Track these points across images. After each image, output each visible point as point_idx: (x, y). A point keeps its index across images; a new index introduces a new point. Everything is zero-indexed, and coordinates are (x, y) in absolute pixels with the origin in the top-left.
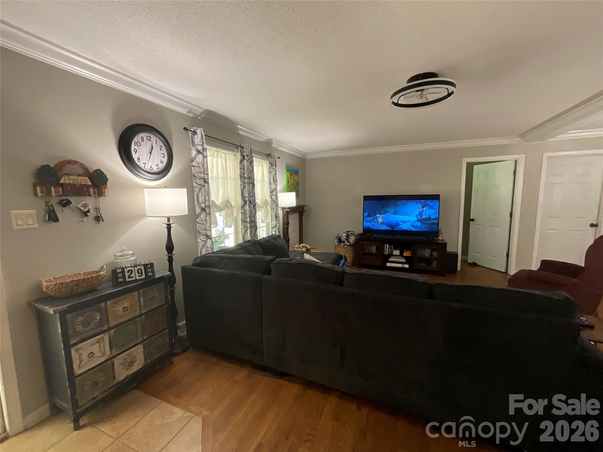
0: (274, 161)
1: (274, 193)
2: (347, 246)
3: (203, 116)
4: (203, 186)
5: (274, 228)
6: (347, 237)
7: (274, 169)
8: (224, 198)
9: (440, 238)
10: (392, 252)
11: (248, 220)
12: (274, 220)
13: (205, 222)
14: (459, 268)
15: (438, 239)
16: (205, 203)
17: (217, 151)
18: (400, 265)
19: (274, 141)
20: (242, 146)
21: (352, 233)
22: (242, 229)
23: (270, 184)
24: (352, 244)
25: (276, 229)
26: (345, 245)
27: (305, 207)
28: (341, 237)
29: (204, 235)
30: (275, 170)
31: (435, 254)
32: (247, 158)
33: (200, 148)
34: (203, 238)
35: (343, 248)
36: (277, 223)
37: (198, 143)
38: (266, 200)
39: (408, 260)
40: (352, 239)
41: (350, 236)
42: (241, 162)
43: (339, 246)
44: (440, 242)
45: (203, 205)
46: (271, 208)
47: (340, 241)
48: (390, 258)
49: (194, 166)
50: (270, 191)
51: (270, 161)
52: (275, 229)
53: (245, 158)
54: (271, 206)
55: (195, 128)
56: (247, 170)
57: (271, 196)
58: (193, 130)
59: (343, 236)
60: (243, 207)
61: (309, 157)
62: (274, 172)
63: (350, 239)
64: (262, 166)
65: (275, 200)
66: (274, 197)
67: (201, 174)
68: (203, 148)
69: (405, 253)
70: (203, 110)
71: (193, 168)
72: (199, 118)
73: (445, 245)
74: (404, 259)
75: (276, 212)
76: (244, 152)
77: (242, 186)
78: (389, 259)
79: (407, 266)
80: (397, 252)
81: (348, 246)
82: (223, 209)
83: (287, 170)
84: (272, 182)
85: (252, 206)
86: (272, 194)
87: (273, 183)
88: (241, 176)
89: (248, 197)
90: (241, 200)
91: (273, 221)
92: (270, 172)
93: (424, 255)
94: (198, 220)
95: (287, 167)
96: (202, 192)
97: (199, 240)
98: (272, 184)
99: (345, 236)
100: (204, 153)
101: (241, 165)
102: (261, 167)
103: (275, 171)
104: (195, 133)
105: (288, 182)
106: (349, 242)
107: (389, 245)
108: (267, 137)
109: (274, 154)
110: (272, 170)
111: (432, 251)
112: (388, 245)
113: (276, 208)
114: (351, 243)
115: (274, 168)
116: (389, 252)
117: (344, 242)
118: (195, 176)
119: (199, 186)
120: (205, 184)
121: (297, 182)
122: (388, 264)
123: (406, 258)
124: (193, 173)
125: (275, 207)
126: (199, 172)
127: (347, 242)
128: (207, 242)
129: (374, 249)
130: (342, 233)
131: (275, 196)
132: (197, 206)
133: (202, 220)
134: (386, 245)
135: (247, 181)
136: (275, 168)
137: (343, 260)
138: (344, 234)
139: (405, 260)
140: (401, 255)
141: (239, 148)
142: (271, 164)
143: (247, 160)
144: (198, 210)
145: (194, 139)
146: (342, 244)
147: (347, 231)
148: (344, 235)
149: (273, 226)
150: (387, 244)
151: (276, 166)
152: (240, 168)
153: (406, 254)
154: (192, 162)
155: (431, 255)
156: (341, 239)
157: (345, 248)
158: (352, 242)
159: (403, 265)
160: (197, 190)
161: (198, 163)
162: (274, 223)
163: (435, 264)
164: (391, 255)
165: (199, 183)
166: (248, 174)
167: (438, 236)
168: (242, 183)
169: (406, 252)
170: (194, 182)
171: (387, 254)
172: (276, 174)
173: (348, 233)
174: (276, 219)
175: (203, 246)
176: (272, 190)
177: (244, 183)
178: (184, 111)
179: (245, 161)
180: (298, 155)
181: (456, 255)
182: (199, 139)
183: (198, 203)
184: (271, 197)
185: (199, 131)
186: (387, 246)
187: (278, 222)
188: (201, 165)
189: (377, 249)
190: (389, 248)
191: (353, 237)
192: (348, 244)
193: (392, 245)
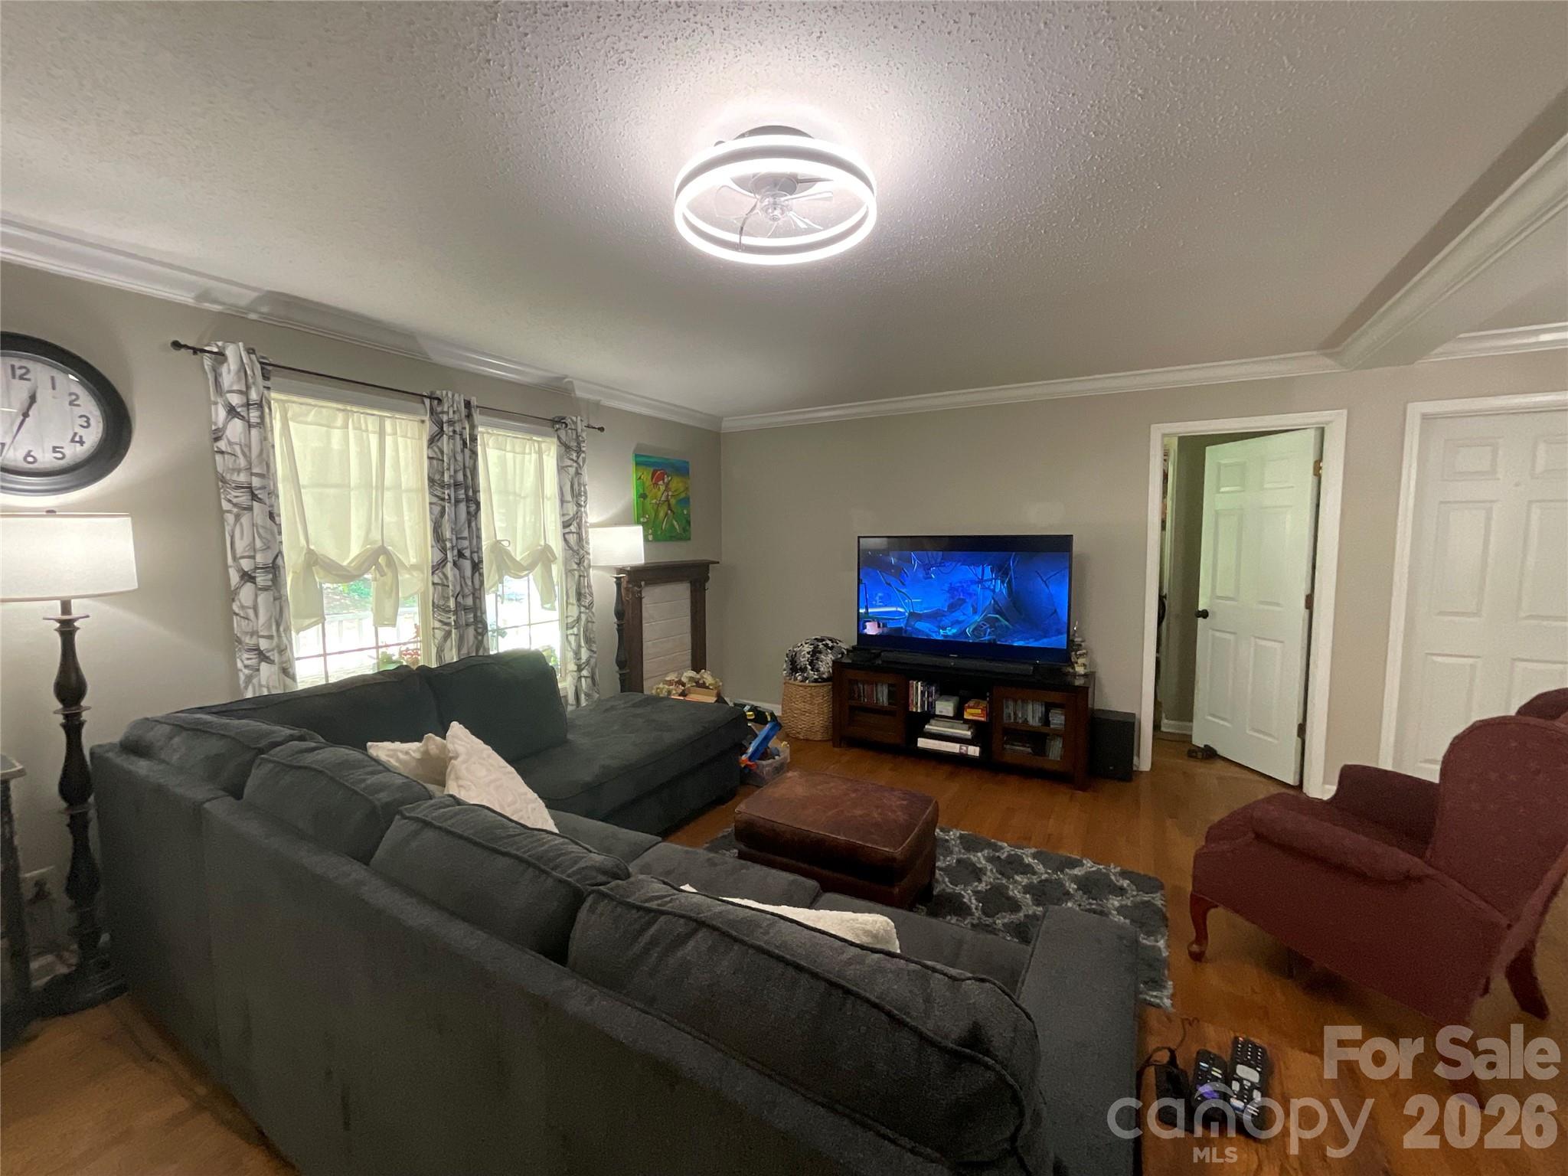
0: (574, 437)
1: (573, 528)
2: (813, 682)
3: (265, 309)
4: (245, 509)
5: (573, 628)
6: (812, 656)
7: (572, 460)
8: (367, 539)
10: (932, 705)
11: (452, 604)
12: (573, 604)
13: (251, 612)
14: (1144, 764)
16: (253, 557)
18: (954, 748)
19: (576, 383)
20: (438, 393)
21: (830, 644)
22: (436, 631)
23: (563, 501)
24: (825, 676)
25: (579, 630)
26: (807, 678)
27: (711, 566)
28: (799, 655)
29: (250, 650)
30: (576, 462)
31: (1057, 719)
32: (451, 429)
33: (235, 400)
34: (248, 659)
35: (801, 686)
36: (580, 613)
37: (231, 386)
38: (547, 548)
39: (981, 733)
40: (826, 663)
41: (820, 652)
42: (432, 441)
43: (791, 681)
45: (247, 565)
46: (566, 569)
47: (794, 667)
48: (928, 722)
49: (222, 453)
50: (563, 522)
51: (564, 438)
52: (575, 630)
53: (445, 429)
54: (566, 562)
55: (220, 344)
56: (449, 465)
57: (567, 536)
58: (215, 350)
59: (805, 651)
60: (438, 567)
62: (574, 469)
63: (821, 663)
64: (540, 453)
65: (576, 548)
66: (572, 539)
67: (238, 474)
68: (248, 401)
69: (969, 710)
70: (255, 294)
71: (218, 457)
72: (253, 316)
73: (1083, 693)
74: (967, 730)
75: (579, 580)
76: (443, 412)
77: (436, 509)
78: (926, 727)
79: (974, 751)
80: (945, 707)
81: (816, 681)
82: (356, 573)
83: (638, 464)
84: (568, 497)
85: (467, 565)
86: (567, 530)
87: (571, 499)
88: (431, 480)
89: (451, 540)
90: (432, 547)
91: (570, 606)
92: (561, 469)
93: (1026, 721)
94: (235, 607)
95: (637, 456)
96: (241, 525)
97: (240, 665)
98: (569, 502)
99: (808, 653)
100: (251, 415)
101: (434, 451)
103: (575, 464)
104: (220, 356)
105: (643, 496)
106: (818, 670)
107: (924, 684)
108: (546, 370)
109: (574, 418)
110: (569, 463)
111: (1048, 711)
112: (919, 683)
113: (578, 571)
114: (824, 674)
115: (574, 456)
116: (923, 706)
117: (803, 670)
118: (224, 481)
119: (235, 510)
120: (254, 503)
121: (683, 495)
122: (923, 743)
123: (972, 724)
124: (221, 472)
125: (575, 567)
126: (233, 470)
127: (812, 670)
128: (258, 670)
129: (882, 695)
130: (803, 642)
131: (575, 535)
132: (231, 567)
133: (242, 607)
134: (915, 683)
135: (449, 495)
136: (575, 458)
138: (809, 645)
139: (969, 733)
140: (958, 715)
141: (427, 401)
142: (565, 447)
143: (451, 434)
144: (234, 578)
145: (221, 375)
146: (798, 674)
147: (816, 639)
148: (807, 648)
149: (570, 620)
150: (917, 682)
151: (579, 451)
152: (430, 458)
153: (972, 714)
154: (217, 439)
155: (1046, 721)
156: (796, 662)
157: (806, 687)
158: (826, 670)
159: (964, 748)
160: (230, 518)
161: (230, 443)
162: (574, 611)
163: (1055, 751)
164: (929, 715)
165: (235, 500)
166: (452, 473)
168: (435, 500)
169: (972, 708)
170: (223, 496)
171: (919, 711)
172: (578, 473)
173: (817, 644)
174: (579, 600)
175: (249, 679)
176: (567, 518)
177: (443, 499)
178: (186, 298)
179: (445, 437)
180: (691, 423)
181: (1131, 724)
182: (232, 373)
183: (235, 558)
184: (565, 540)
185: (230, 351)
186: (917, 688)
187: (583, 609)
188: (237, 448)
189: (890, 695)
190: (923, 693)
191: (830, 656)
192: (816, 677)
193: (931, 685)
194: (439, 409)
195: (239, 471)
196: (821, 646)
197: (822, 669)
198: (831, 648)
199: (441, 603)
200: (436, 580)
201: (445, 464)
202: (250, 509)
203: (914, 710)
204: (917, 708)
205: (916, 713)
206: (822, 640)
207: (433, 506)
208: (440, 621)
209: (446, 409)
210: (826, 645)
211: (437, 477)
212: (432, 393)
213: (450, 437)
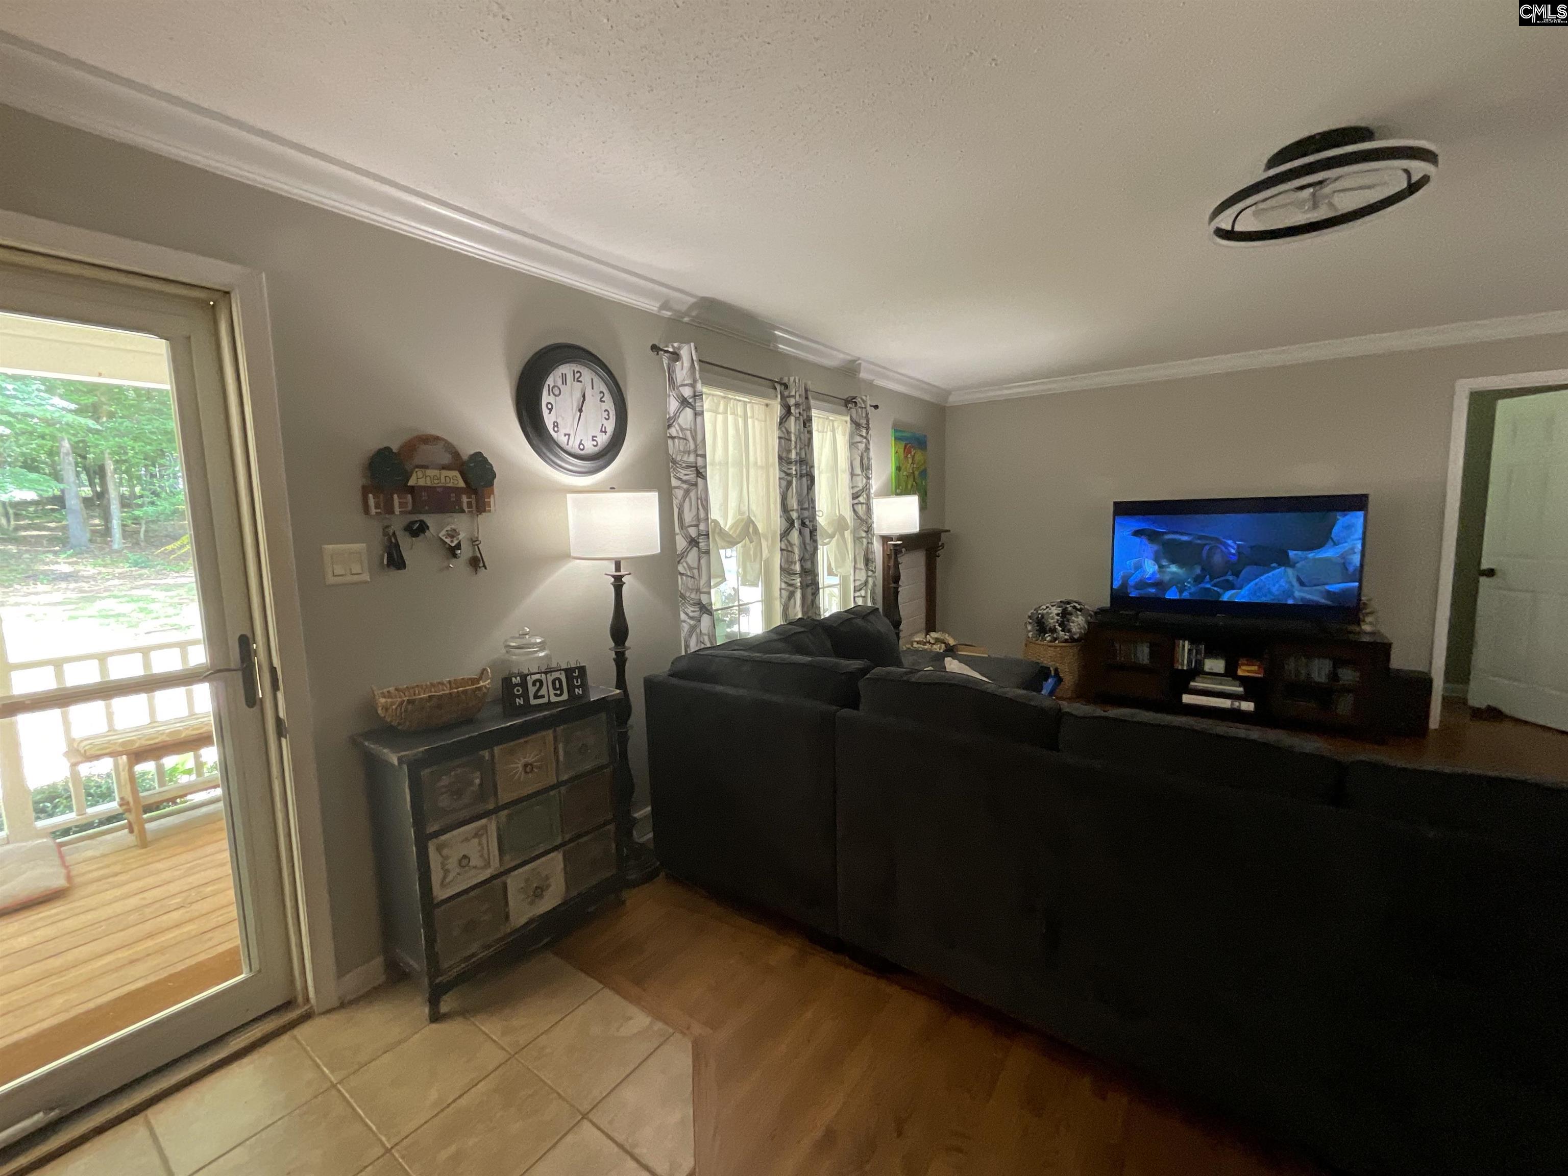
0: (864, 415)
1: (861, 499)
2: (1063, 642)
3: (694, 314)
4: (693, 485)
5: (860, 590)
6: (1062, 617)
7: (862, 436)
8: (740, 512)
9: (1367, 628)
10: (1200, 663)
11: (797, 568)
12: (861, 569)
13: (696, 571)
14: (1434, 722)
15: (1358, 629)
16: (697, 526)
17: (725, 398)
18: (1226, 703)
19: (864, 364)
20: (785, 380)
21: (1079, 607)
22: (783, 591)
23: (853, 475)
24: (1076, 637)
25: (866, 592)
26: (1055, 639)
27: (943, 534)
28: (1046, 617)
29: (695, 604)
30: (865, 438)
31: (1348, 676)
32: (797, 411)
33: (687, 392)
34: (693, 611)
35: (1050, 646)
36: (868, 576)
37: (684, 380)
38: (842, 518)
39: (1252, 689)
40: (1078, 624)
41: (1071, 614)
42: (783, 421)
43: (1039, 642)
44: (1366, 639)
45: (693, 532)
46: (854, 536)
47: (1041, 626)
48: (1193, 680)
49: (673, 438)
50: (853, 494)
51: (854, 416)
52: (863, 593)
53: (792, 411)
54: (854, 532)
55: (676, 345)
56: (796, 443)
57: (856, 507)
58: (671, 350)
59: (1051, 613)
60: (785, 534)
61: (953, 400)
62: (864, 445)
63: (1071, 624)
64: (833, 431)
65: (864, 517)
66: (861, 510)
67: (689, 454)
68: (694, 393)
69: (1244, 668)
70: (692, 300)
71: (670, 442)
72: (686, 319)
73: (1383, 649)
74: (1240, 686)
75: (867, 548)
76: (789, 396)
77: (784, 483)
78: (1192, 684)
79: (1248, 706)
80: (1215, 665)
81: (1066, 641)
82: (738, 540)
83: (897, 439)
84: (858, 471)
85: (807, 532)
86: (856, 501)
87: (860, 473)
88: (780, 458)
89: (797, 510)
90: (781, 517)
91: (857, 571)
92: (852, 445)
93: (1310, 677)
94: (680, 568)
95: (896, 431)
96: (690, 500)
97: (683, 616)
98: (858, 475)
99: (1058, 615)
100: (697, 404)
101: (782, 431)
102: (829, 434)
103: (864, 440)
104: (676, 356)
105: (899, 469)
106: (1069, 631)
107: (1191, 643)
108: (848, 354)
109: (864, 398)
110: (858, 439)
111: (1335, 667)
112: (1187, 643)
113: (867, 538)
114: (1075, 634)
115: (864, 433)
116: (1190, 662)
117: (1053, 630)
118: (674, 462)
119: (685, 486)
120: (699, 479)
121: (923, 468)
122: (1187, 699)
123: (1243, 681)
124: (671, 454)
125: (864, 534)
126: (684, 452)
127: (1062, 631)
128: (700, 621)
129: (1143, 654)
130: (1048, 605)
131: (864, 506)
132: (678, 534)
133: (690, 568)
134: (1181, 641)
135: (796, 470)
136: (864, 434)
137: (1050, 680)
138: (1055, 608)
139: (1241, 689)
140: (1230, 672)
141: (778, 387)
142: (856, 425)
143: (798, 415)
144: (681, 543)
145: (674, 371)
146: (1047, 635)
147: (1061, 602)
148: (1055, 611)
149: (858, 583)
150: (1184, 641)
151: (868, 429)
152: (780, 438)
153: (1244, 671)
154: (669, 426)
155: (1334, 677)
156: (1044, 623)
157: (1056, 647)
158: (1078, 630)
159: (1236, 704)
160: (679, 493)
161: (682, 429)
162: (862, 576)
163: (1345, 706)
164: (1197, 671)
165: (684, 478)
166: (798, 451)
167: (1358, 622)
168: (783, 475)
169: (1247, 665)
170: (672, 475)
171: (1185, 668)
172: (867, 449)
173: (1064, 606)
174: (867, 565)
175: (693, 629)
176: (856, 490)
177: (788, 474)
178: (652, 306)
179: (792, 419)
180: (927, 397)
181: (1424, 683)
182: (685, 371)
183: (682, 526)
184: (854, 510)
185: (684, 352)
186: (1184, 646)
187: (870, 573)
188: (688, 433)
189: (1152, 654)
190: (1190, 651)
191: (1080, 617)
192: (1066, 637)
193: (1200, 643)
194: (786, 393)
195: (689, 453)
196: (1070, 609)
197: (1074, 630)
198: (1080, 610)
199: (786, 566)
200: (783, 547)
201: (793, 443)
202: (696, 485)
203: (1180, 668)
204: (1183, 665)
205: (1182, 670)
206: (1069, 603)
207: (782, 481)
208: (786, 583)
209: (793, 393)
210: (1074, 607)
211: (784, 455)
212: (781, 379)
213: (797, 419)
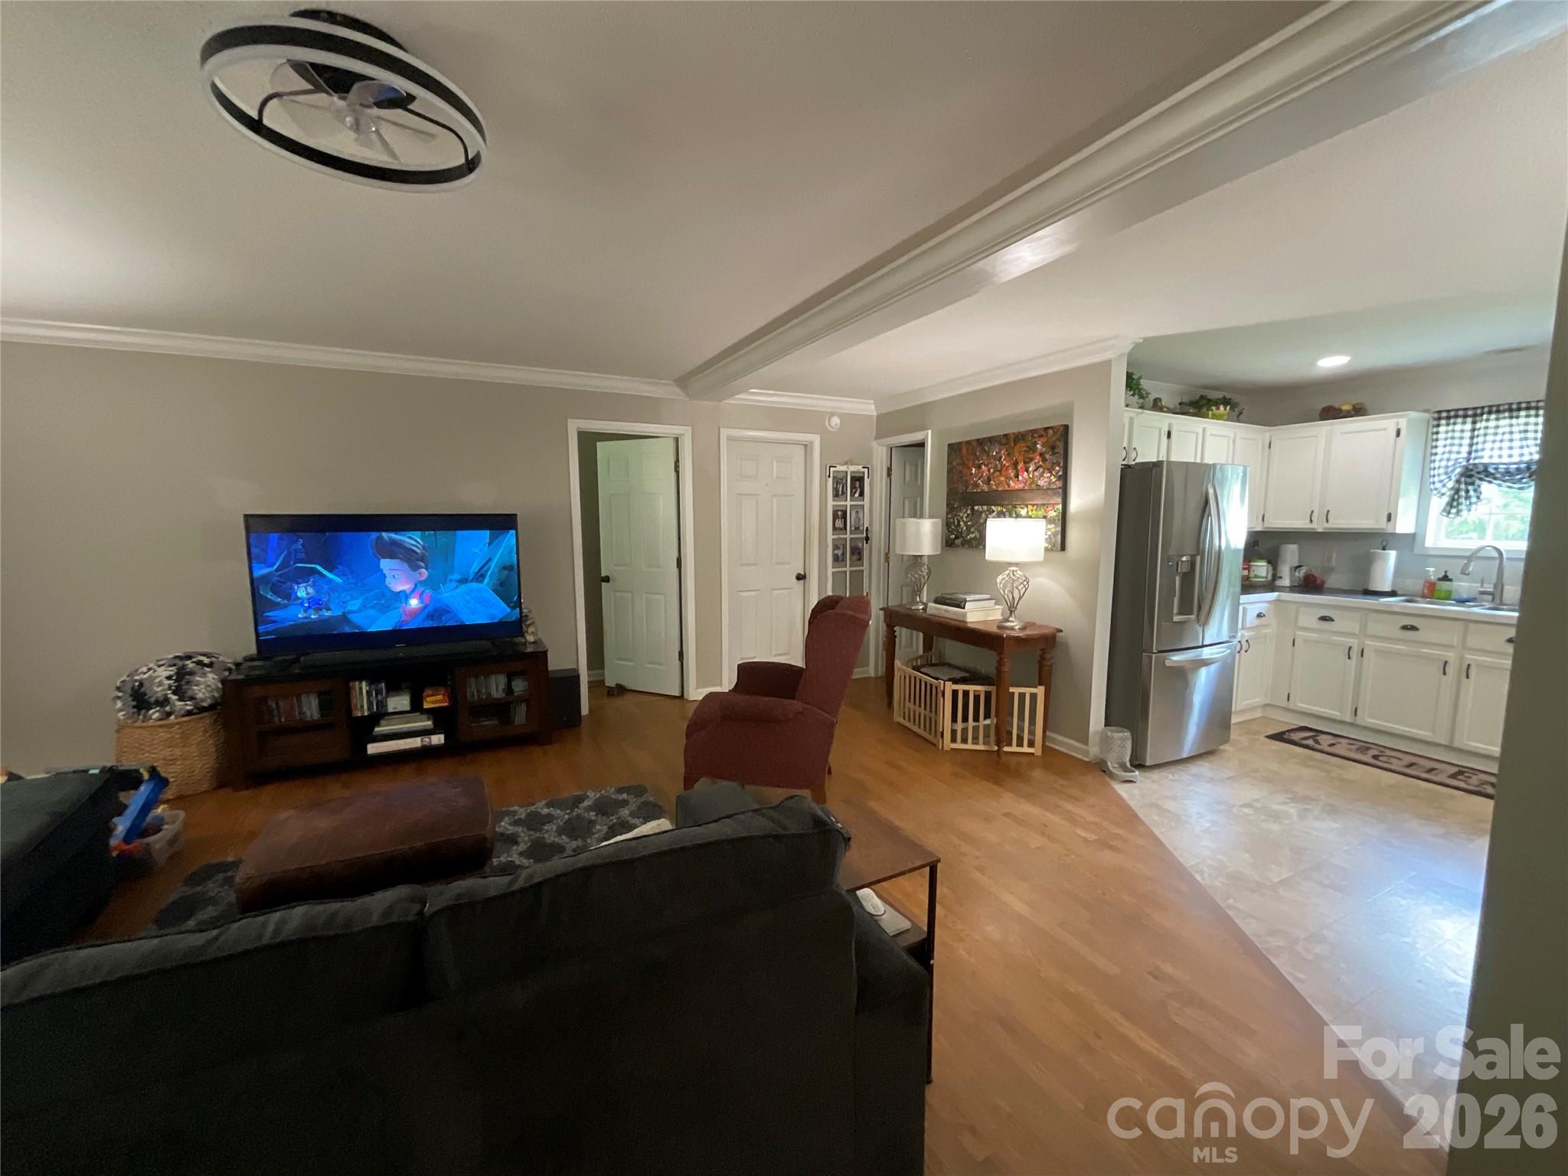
6: (178, 680)
10: (382, 704)
18: (415, 743)
21: (206, 660)
24: (205, 704)
26: (169, 714)
28: (146, 684)
35: (161, 726)
39: (442, 720)
40: (206, 686)
41: (192, 673)
43: (139, 724)
47: (140, 699)
48: (378, 724)
59: (157, 677)
63: (195, 688)
69: (428, 699)
73: (541, 656)
74: (428, 719)
78: (376, 729)
79: (438, 739)
80: (400, 702)
81: (189, 713)
93: (489, 695)
99: (169, 678)
106: (192, 698)
107: (370, 684)
111: (509, 681)
112: (364, 683)
114: (203, 700)
116: (370, 703)
117: (164, 702)
122: (373, 749)
123: (431, 713)
127: (179, 700)
129: (311, 708)
130: (151, 665)
134: (357, 683)
137: (143, 788)
138: (163, 668)
139: (429, 723)
140: (416, 706)
146: (151, 711)
147: (175, 658)
148: (163, 672)
150: (361, 683)
155: (509, 690)
156: (144, 694)
157: (171, 726)
158: (207, 695)
159: (426, 740)
164: (380, 715)
169: (433, 695)
173: (180, 663)
181: (573, 678)
186: (361, 689)
189: (322, 706)
190: (369, 693)
196: (191, 666)
197: (200, 695)
198: (210, 665)
203: (359, 715)
204: (363, 711)
205: (363, 717)
206: (189, 657)
210: (200, 663)
